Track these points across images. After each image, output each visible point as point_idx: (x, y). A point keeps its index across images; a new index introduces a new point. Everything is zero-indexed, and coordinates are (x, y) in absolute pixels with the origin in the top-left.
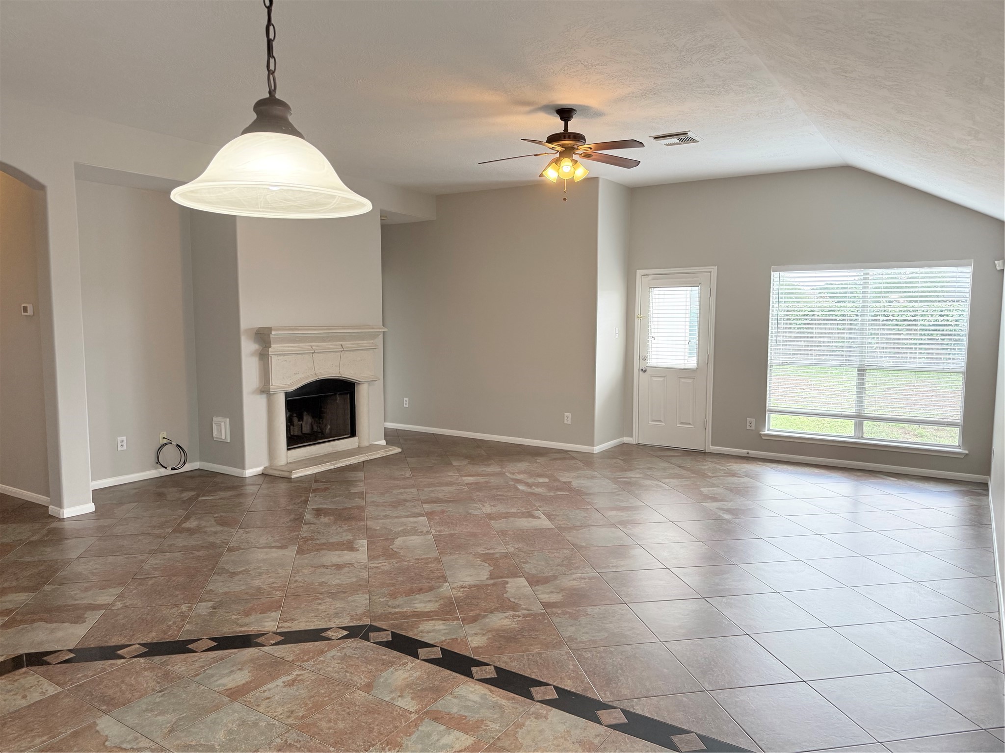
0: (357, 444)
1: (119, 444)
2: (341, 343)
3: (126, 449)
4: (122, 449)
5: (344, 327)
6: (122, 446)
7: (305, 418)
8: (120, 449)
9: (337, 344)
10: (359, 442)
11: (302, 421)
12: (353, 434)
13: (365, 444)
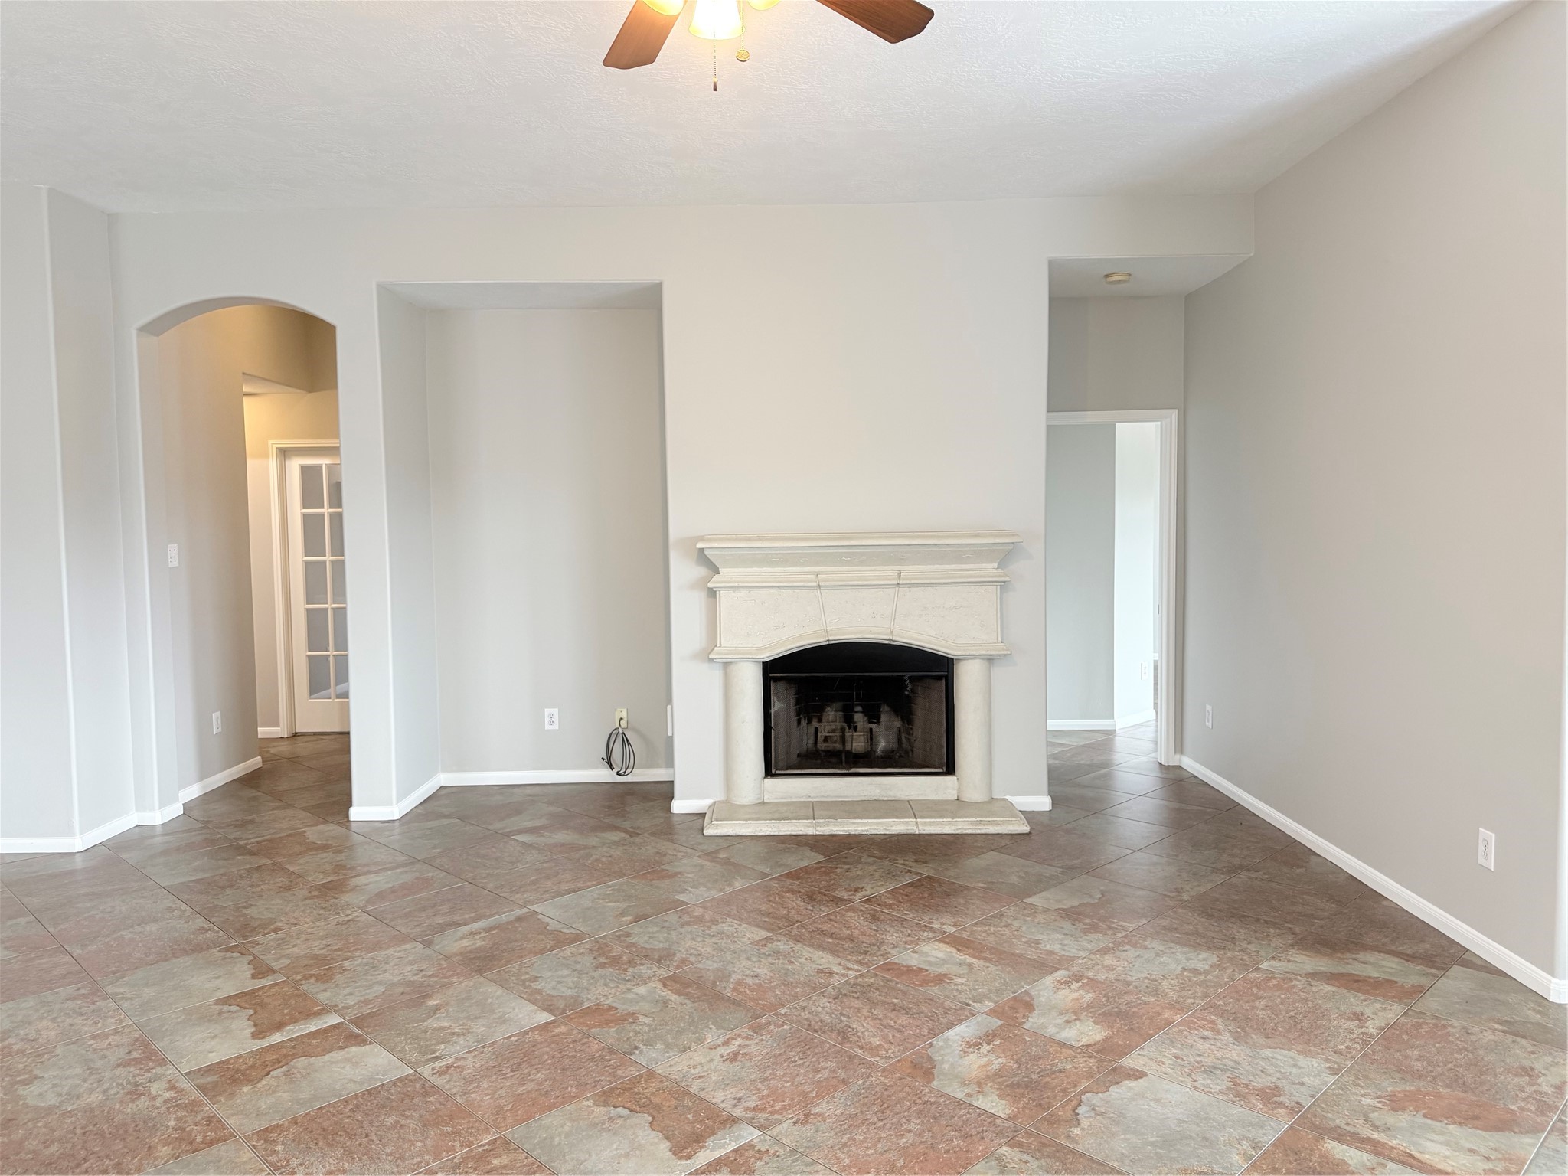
0: (955, 792)
1: (547, 719)
2: (899, 567)
3: (557, 728)
4: (551, 728)
5: (888, 535)
6: (552, 723)
7: (884, 718)
8: (547, 726)
9: (891, 570)
10: (959, 789)
11: (878, 722)
12: (950, 769)
13: (974, 794)
